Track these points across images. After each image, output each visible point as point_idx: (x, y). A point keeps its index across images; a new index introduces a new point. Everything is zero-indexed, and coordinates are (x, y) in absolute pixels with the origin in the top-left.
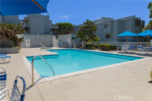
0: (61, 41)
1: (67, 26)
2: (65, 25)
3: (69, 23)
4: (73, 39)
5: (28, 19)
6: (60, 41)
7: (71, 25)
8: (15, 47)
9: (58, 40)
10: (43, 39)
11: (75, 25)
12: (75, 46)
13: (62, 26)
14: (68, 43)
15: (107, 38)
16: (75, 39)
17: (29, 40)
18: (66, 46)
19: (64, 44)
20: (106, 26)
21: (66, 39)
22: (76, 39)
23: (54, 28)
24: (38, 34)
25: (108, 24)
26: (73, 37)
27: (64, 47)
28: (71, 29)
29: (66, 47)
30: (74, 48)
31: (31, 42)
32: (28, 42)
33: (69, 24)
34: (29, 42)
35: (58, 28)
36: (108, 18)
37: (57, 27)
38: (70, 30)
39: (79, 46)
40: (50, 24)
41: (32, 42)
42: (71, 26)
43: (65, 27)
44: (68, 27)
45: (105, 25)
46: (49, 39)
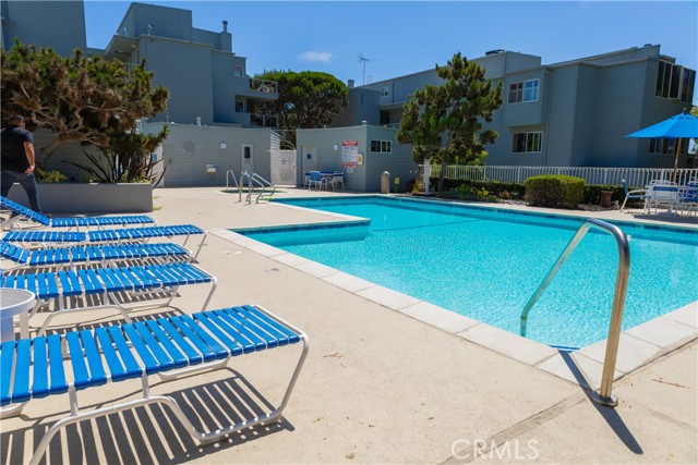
0: (309, 157)
1: (317, 88)
2: (311, 82)
3: (328, 75)
4: (373, 150)
5: (133, 46)
6: (305, 155)
7: (336, 86)
8: (129, 179)
9: (295, 151)
10: (223, 146)
11: (351, 82)
12: (385, 183)
13: (297, 89)
14: (350, 170)
15: (519, 148)
16: (384, 150)
18: (340, 183)
19: (329, 171)
20: (517, 90)
21: (336, 147)
22: (389, 150)
23: (256, 94)
24: (199, 119)
25: (529, 85)
26: (373, 142)
27: (330, 189)
28: (337, 103)
29: (339, 188)
30: (379, 192)
31: (168, 161)
33: (329, 78)
35: (275, 96)
36: (519, 54)
37: (269, 93)
38: (331, 106)
39: (407, 186)
40: (237, 74)
41: (170, 161)
42: (338, 89)
43: (308, 89)
44: (324, 91)
45: (513, 87)
46: (251, 146)
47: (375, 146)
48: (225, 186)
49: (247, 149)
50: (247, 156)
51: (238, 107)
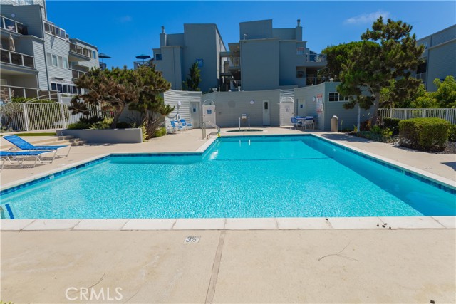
0: (301, 106)
4: (331, 99)
6: (299, 106)
9: (294, 103)
10: (252, 102)
12: (333, 125)
14: (319, 115)
17: (213, 107)
21: (314, 99)
26: (331, 95)
31: (219, 113)
32: (209, 112)
34: (214, 113)
35: (325, 63)
46: (268, 102)
47: (332, 97)
48: (238, 127)
49: (266, 104)
50: (266, 107)
51: (300, 75)
